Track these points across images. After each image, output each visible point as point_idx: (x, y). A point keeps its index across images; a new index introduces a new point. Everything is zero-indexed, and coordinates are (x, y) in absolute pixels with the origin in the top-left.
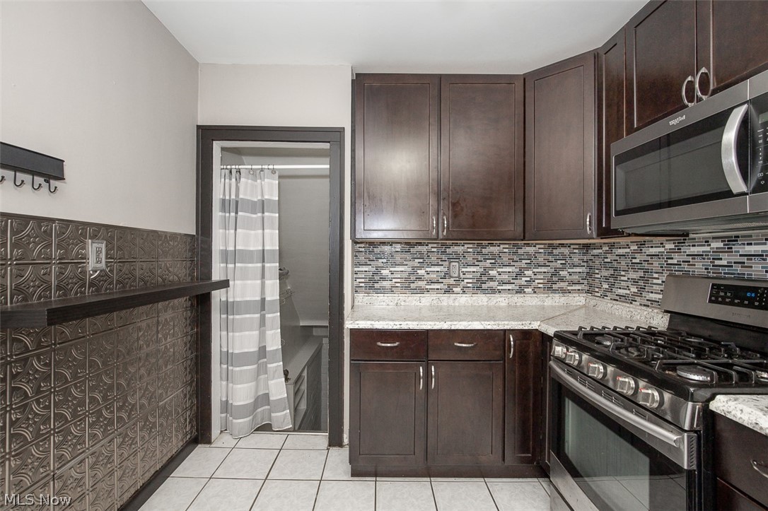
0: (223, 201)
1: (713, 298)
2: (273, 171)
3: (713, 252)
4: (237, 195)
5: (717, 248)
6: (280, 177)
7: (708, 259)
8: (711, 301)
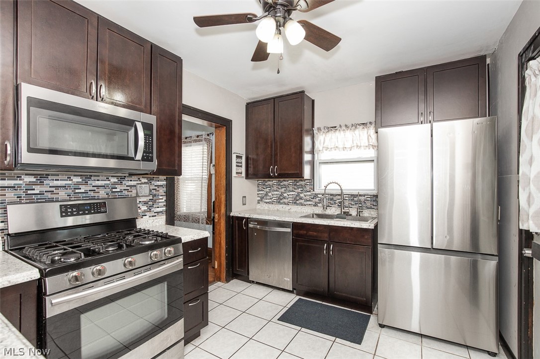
1: (64, 214)
3: (74, 184)
5: (77, 182)
7: (69, 189)
8: (62, 216)
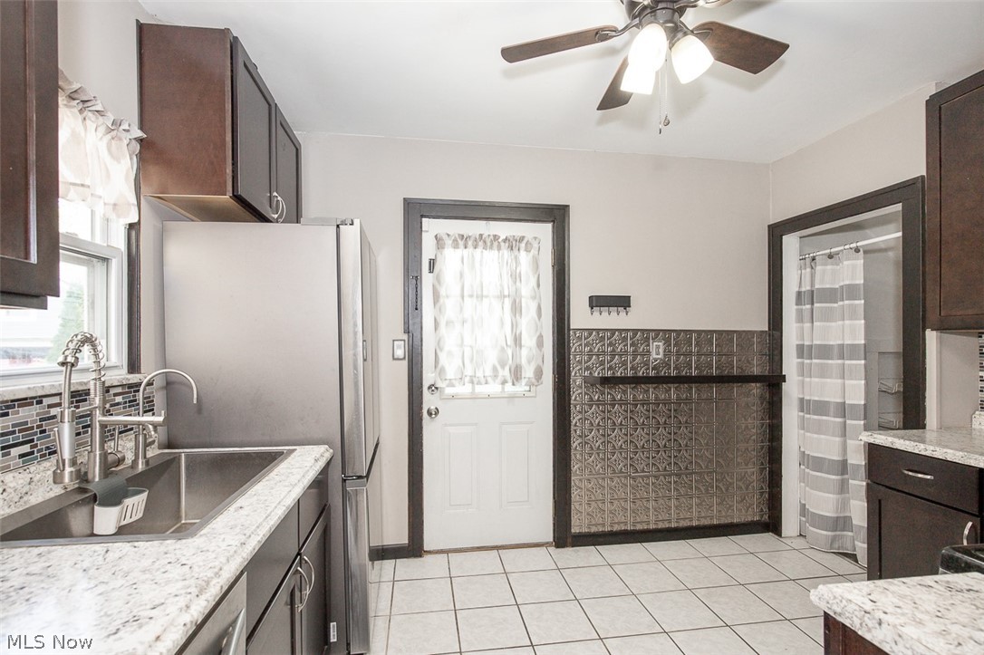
0: (799, 294)
2: (857, 250)
4: (812, 284)
6: (865, 252)
